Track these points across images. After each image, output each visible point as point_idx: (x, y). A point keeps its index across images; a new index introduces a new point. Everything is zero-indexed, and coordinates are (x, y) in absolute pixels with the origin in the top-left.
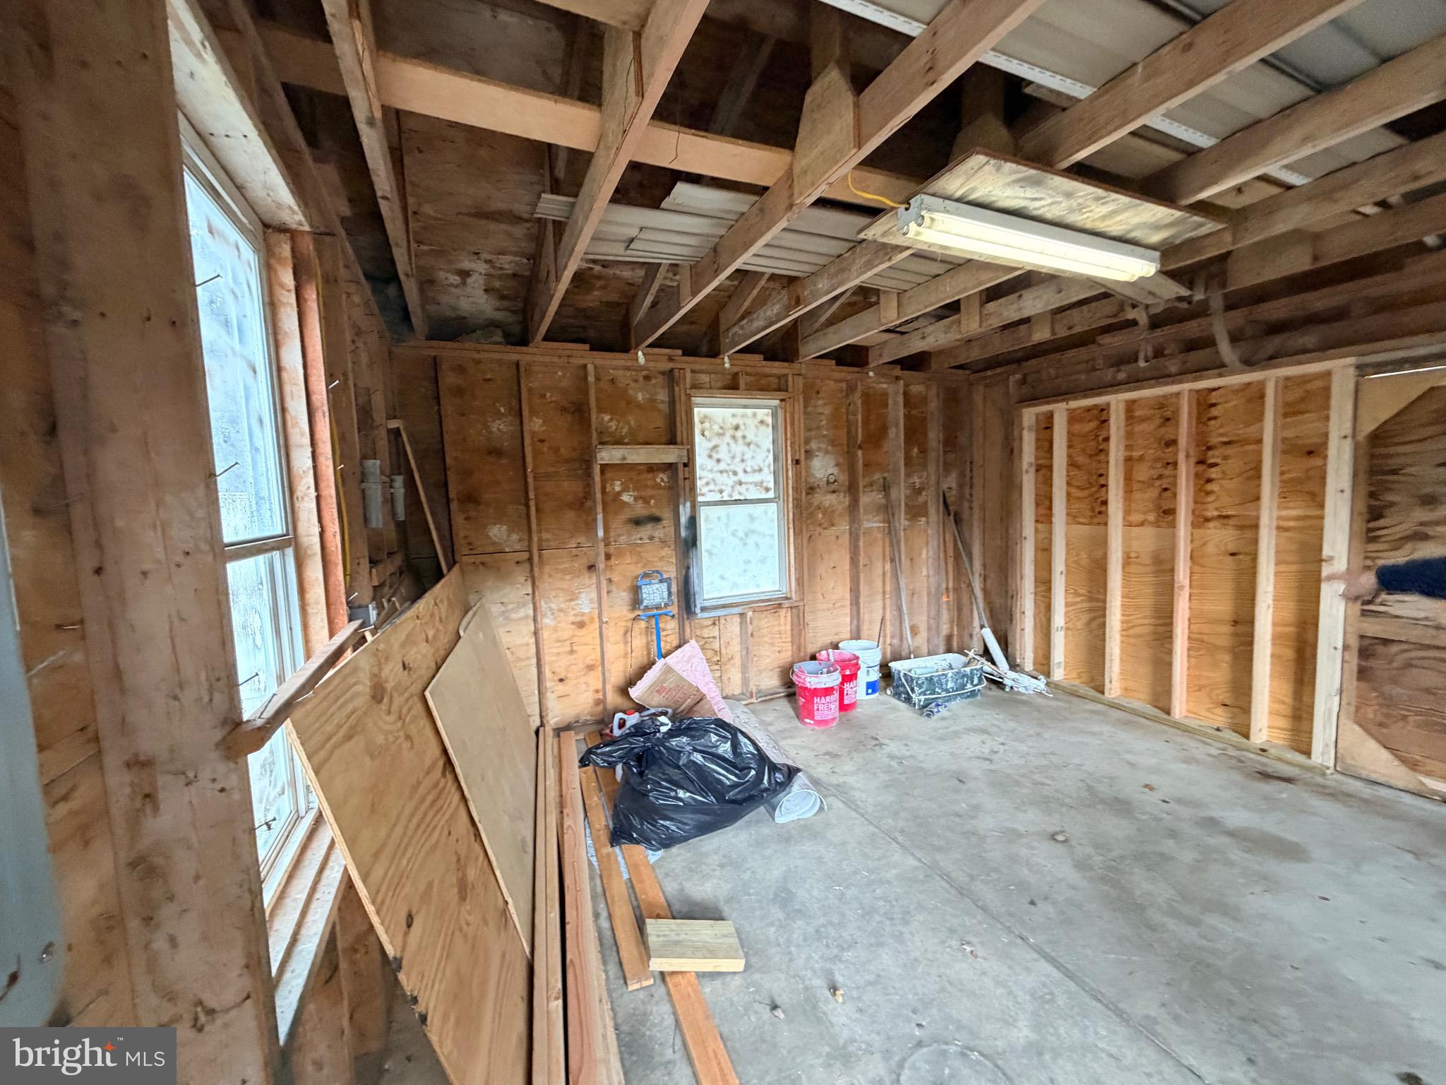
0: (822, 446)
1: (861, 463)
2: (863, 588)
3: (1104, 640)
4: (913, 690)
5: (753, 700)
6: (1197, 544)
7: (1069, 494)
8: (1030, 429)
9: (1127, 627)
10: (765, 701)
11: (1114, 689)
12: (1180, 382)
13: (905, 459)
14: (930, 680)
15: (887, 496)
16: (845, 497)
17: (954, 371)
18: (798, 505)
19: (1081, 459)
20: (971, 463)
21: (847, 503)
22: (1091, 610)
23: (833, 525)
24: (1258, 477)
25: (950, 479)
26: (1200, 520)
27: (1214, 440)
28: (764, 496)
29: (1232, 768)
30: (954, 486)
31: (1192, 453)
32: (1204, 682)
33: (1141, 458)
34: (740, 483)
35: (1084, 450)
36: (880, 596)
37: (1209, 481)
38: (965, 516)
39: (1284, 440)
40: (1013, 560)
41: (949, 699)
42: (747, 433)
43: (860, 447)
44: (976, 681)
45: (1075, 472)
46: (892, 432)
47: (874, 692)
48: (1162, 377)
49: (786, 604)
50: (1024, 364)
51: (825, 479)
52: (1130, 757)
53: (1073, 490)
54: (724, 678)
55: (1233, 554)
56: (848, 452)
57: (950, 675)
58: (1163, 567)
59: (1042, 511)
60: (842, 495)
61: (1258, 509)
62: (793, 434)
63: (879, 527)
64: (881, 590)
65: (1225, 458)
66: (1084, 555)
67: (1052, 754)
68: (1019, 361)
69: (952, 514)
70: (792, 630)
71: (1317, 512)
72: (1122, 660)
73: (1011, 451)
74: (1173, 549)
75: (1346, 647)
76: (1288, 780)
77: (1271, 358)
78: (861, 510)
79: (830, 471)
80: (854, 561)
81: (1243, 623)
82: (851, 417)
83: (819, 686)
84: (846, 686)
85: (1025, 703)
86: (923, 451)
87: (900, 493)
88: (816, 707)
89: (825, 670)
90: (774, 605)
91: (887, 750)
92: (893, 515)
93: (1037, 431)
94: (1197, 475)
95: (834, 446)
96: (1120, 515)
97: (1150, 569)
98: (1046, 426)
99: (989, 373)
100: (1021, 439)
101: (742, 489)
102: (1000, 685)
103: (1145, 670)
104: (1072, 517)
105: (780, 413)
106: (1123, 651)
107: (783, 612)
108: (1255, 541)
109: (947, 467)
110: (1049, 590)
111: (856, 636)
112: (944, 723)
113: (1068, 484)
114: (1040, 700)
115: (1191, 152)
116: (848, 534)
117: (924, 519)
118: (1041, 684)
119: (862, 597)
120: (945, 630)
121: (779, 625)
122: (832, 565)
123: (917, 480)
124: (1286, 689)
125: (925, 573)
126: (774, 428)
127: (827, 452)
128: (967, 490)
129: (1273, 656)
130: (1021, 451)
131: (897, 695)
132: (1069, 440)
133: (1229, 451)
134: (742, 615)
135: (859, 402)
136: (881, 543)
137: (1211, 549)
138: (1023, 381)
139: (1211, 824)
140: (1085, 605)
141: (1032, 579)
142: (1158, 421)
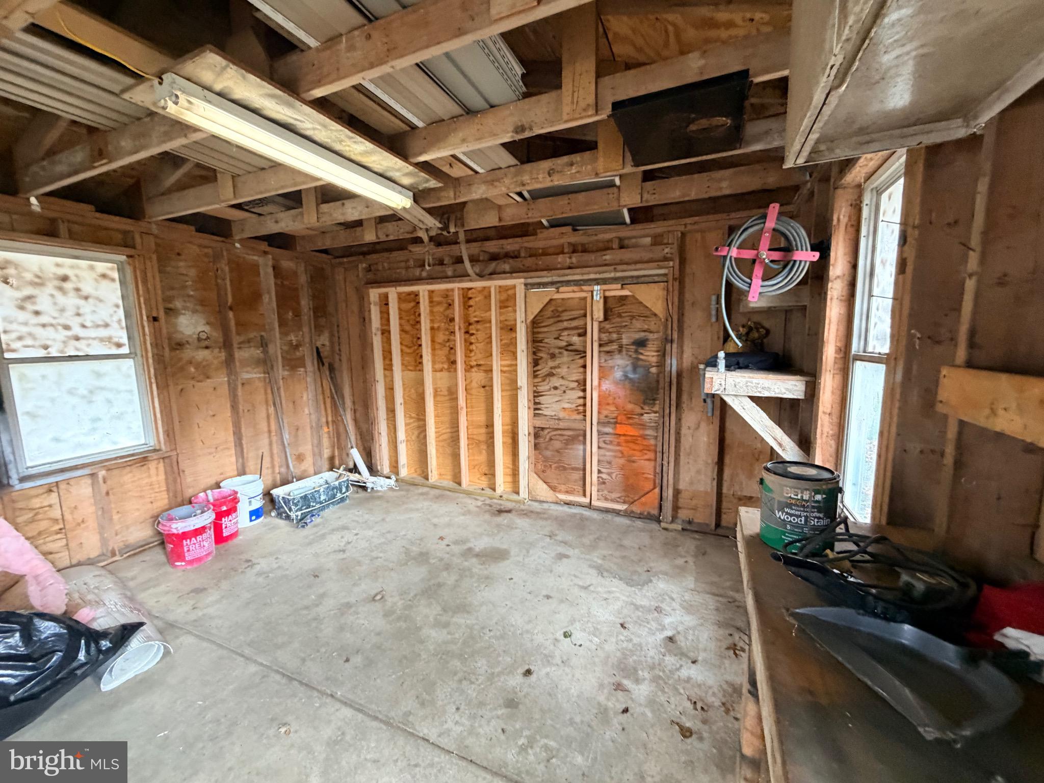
0: (188, 305)
1: (232, 323)
2: (246, 432)
3: (426, 446)
4: (290, 510)
5: (117, 558)
6: (468, 381)
7: (402, 351)
8: (375, 305)
9: (438, 435)
10: (135, 554)
11: (434, 477)
12: (453, 282)
13: (279, 321)
14: (305, 498)
15: (265, 352)
16: (220, 352)
17: (318, 254)
18: (159, 360)
19: (408, 328)
20: (338, 326)
21: (224, 358)
22: (419, 427)
23: (208, 377)
24: (491, 342)
25: (322, 338)
26: (469, 368)
27: (473, 320)
28: (115, 351)
29: (486, 512)
30: (327, 343)
31: (462, 326)
32: (476, 463)
33: (439, 328)
34: (77, 339)
35: (408, 321)
36: (266, 435)
37: (471, 344)
38: (336, 365)
39: (501, 322)
40: (370, 395)
41: (323, 509)
42: (81, 286)
43: (231, 308)
44: (344, 490)
45: (404, 335)
46: (266, 299)
47: (258, 517)
48: (445, 278)
49: (155, 456)
50: (368, 257)
51: (195, 336)
52: (435, 521)
53: (404, 348)
54: (73, 545)
55: (484, 387)
56: (220, 312)
57: (322, 490)
58: (452, 395)
59: (387, 362)
60: (217, 350)
61: (492, 361)
62: (147, 291)
63: (259, 378)
64: (266, 429)
65: (477, 330)
66: (413, 391)
67: (389, 532)
68: (364, 254)
69: (326, 365)
70: (167, 479)
71: (514, 363)
72: (438, 457)
73: (364, 320)
74: (456, 385)
75: (529, 434)
76: (509, 511)
77: (491, 274)
78: (237, 364)
79: (200, 329)
80: (234, 407)
81: (490, 426)
82: (219, 281)
83: (186, 530)
84: (225, 521)
85: (379, 498)
86: (297, 314)
87: (276, 348)
88: (186, 549)
89: (199, 512)
90: (141, 459)
91: (257, 568)
92: (272, 367)
93: (381, 307)
94: (466, 341)
95: (202, 305)
96: (430, 364)
97: (447, 398)
98: (384, 302)
99: (345, 260)
100: (370, 311)
101: (81, 344)
102: (364, 488)
103: (449, 461)
104: (405, 366)
105: (129, 271)
106: (437, 450)
107: (152, 465)
108: (492, 379)
109: (319, 329)
110: (394, 416)
111: (242, 472)
112: (315, 530)
113: (401, 344)
114: (391, 493)
115: (413, 127)
116: (226, 386)
117: (302, 369)
118: (392, 482)
119: (244, 438)
120: (327, 453)
121: (149, 476)
122: (212, 413)
123: (293, 338)
124: (509, 459)
125: (307, 411)
126: (123, 283)
127: (195, 311)
128: (336, 345)
129: (504, 443)
130: (370, 319)
131: (279, 515)
132: (400, 314)
133: (479, 326)
134: (93, 475)
135: (227, 269)
136: (262, 391)
137: (474, 384)
138: (369, 270)
139: (469, 553)
140: (416, 424)
141: (384, 409)
142: (446, 305)
